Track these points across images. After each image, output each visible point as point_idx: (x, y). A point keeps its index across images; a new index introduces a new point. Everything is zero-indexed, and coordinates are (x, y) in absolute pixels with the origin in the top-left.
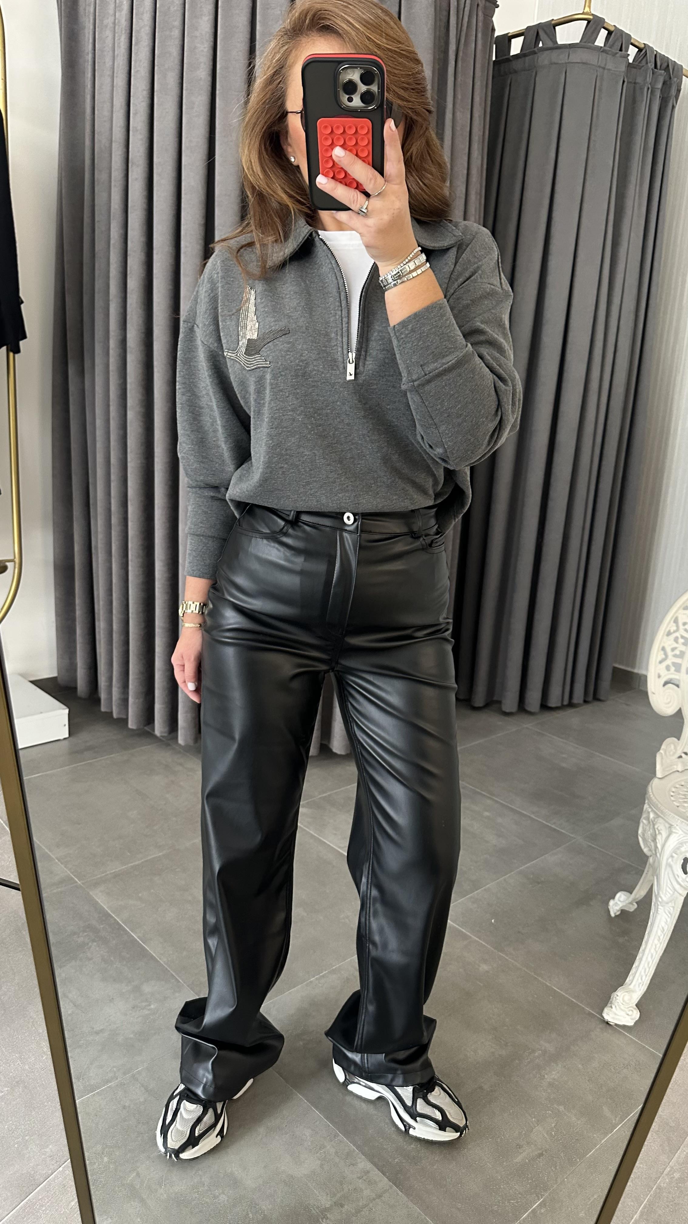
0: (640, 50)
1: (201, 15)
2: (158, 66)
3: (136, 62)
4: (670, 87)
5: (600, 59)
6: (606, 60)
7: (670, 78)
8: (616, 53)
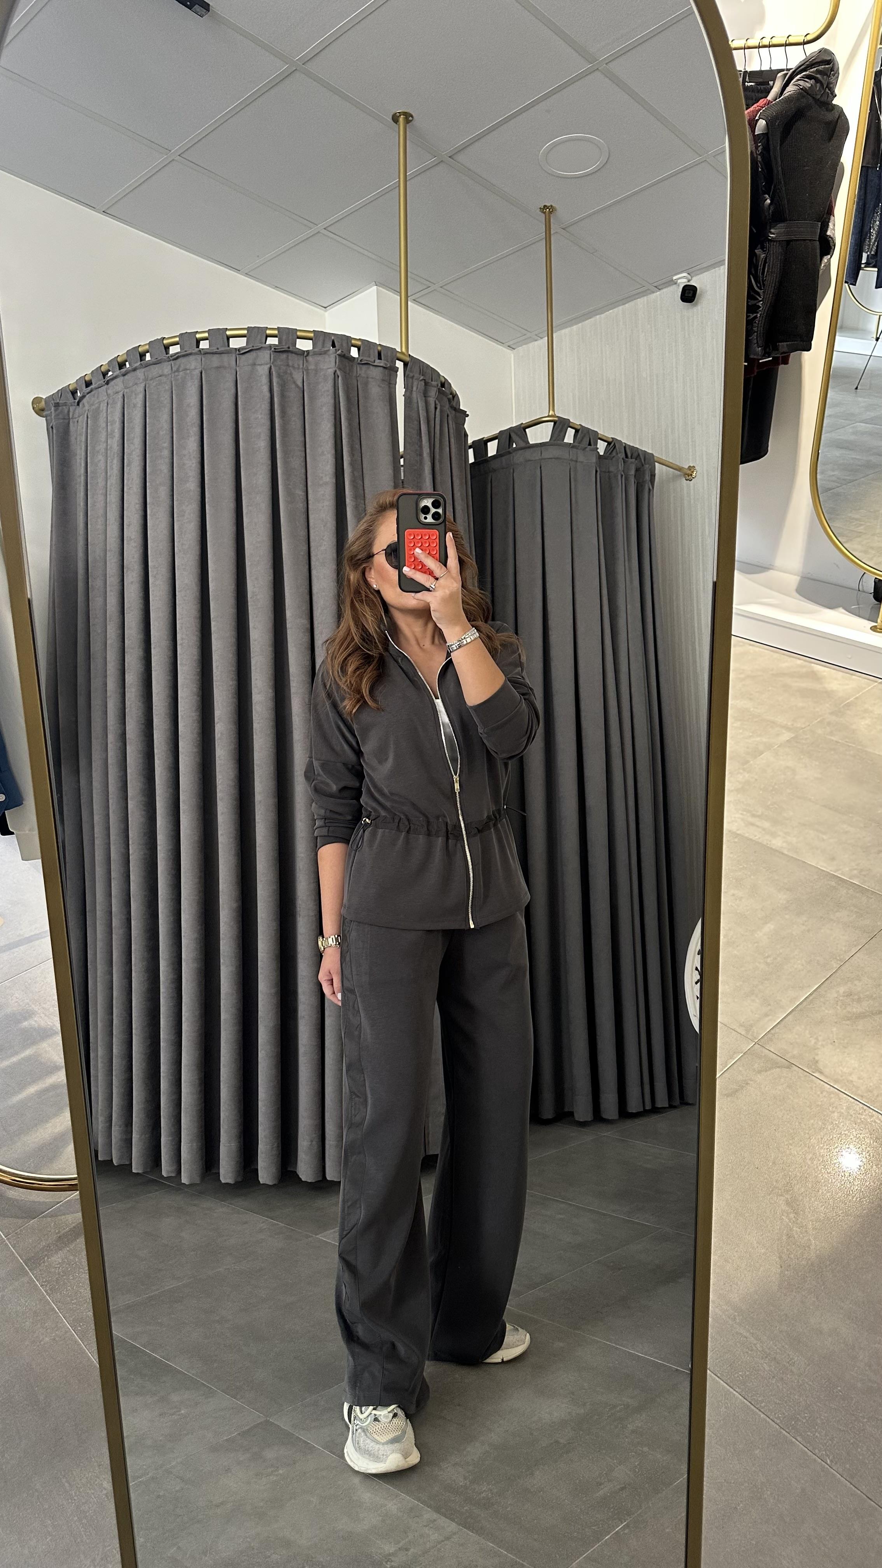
0: (609, 443)
1: (189, 436)
2: (149, 482)
3: (128, 480)
4: (644, 474)
5: (571, 452)
6: (577, 454)
7: (643, 465)
8: (586, 448)
